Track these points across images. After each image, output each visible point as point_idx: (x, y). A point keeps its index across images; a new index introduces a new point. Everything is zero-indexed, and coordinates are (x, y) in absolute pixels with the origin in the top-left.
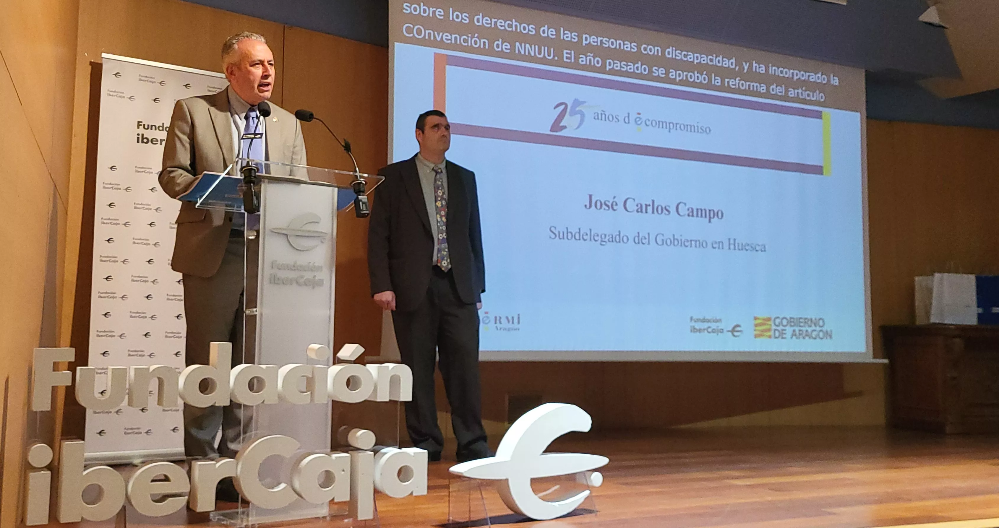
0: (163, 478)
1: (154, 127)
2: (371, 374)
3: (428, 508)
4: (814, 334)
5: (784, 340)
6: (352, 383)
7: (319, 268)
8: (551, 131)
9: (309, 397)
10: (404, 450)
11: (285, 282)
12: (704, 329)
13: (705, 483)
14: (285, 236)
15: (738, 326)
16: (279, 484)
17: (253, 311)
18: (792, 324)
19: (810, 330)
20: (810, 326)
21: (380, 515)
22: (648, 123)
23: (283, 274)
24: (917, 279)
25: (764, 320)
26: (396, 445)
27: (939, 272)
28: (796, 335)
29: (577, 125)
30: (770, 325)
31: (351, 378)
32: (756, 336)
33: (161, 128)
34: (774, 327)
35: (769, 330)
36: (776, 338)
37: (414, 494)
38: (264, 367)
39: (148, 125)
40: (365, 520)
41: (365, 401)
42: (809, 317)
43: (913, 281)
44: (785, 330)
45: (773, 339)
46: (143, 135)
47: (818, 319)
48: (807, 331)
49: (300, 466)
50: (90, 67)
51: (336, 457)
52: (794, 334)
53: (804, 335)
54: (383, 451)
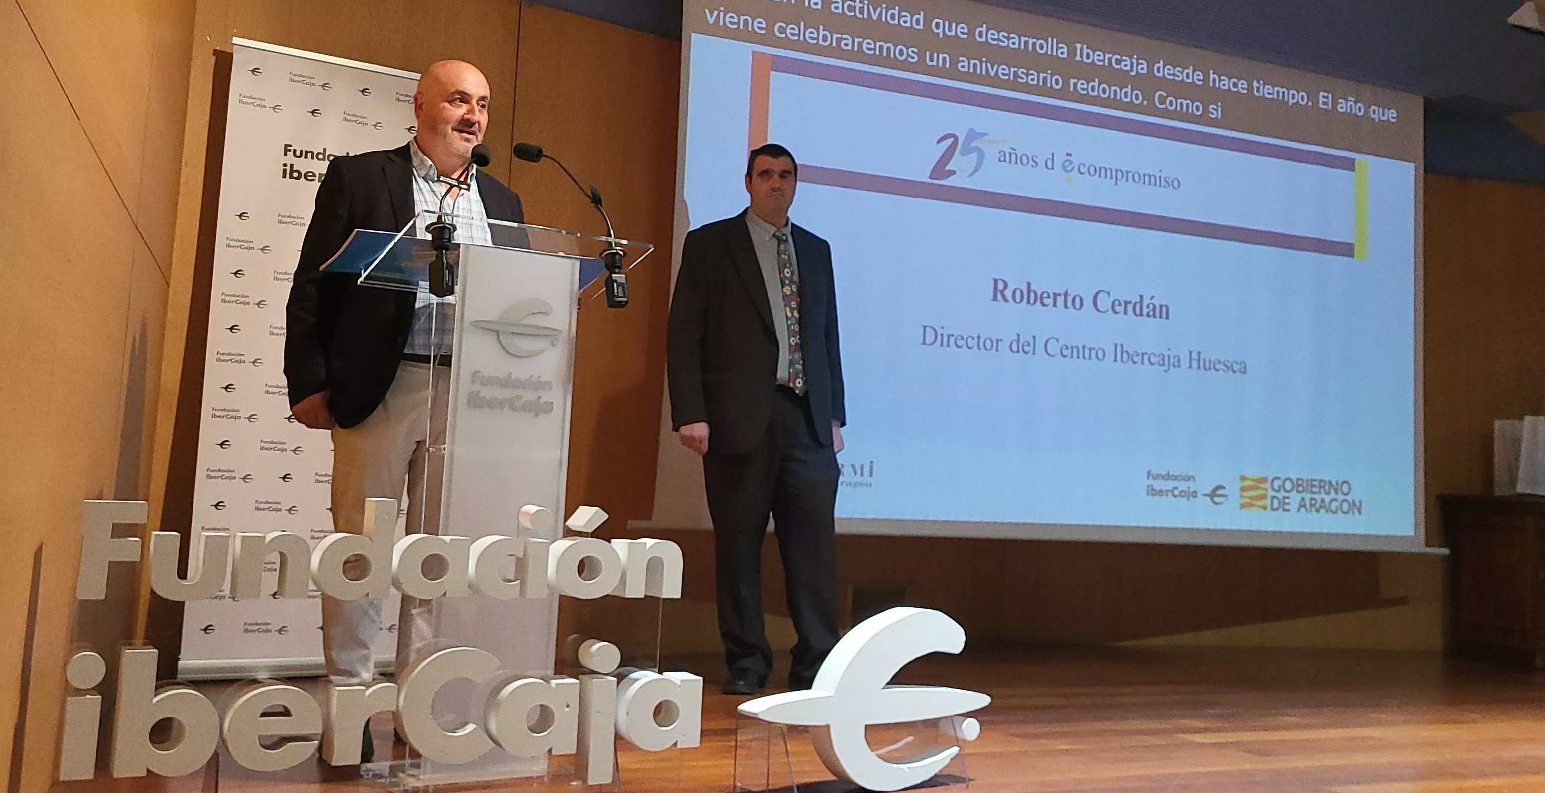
0: (282, 710)
1: (309, 155)
2: (618, 555)
3: (705, 767)
4: (1334, 505)
5: (1286, 513)
6: (586, 568)
7: (547, 386)
8: (930, 177)
9: (518, 588)
10: (667, 675)
11: (491, 405)
12: (1168, 491)
13: (1145, 738)
14: (495, 334)
15: (1221, 487)
16: (465, 724)
17: (441, 450)
18: (1300, 489)
19: (1327, 498)
20: (1328, 493)
21: (624, 776)
22: (1083, 169)
23: (487, 393)
24: (1497, 424)
25: (1255, 480)
26: (655, 667)
27: (1534, 414)
28: (1304, 506)
29: (972, 170)
30: (1266, 490)
31: (586, 561)
32: (1242, 506)
33: (320, 156)
34: (1270, 493)
35: (1264, 497)
36: (1273, 509)
37: (679, 746)
38: (447, 538)
39: (301, 151)
40: (601, 785)
41: (607, 596)
42: (1326, 479)
43: (1492, 427)
44: (1288, 498)
45: (1269, 512)
46: (292, 166)
47: (1340, 482)
48: (1322, 500)
49: (499, 697)
50: (214, 59)
51: (557, 684)
52: (1302, 505)
53: (1317, 506)
54: (634, 676)
